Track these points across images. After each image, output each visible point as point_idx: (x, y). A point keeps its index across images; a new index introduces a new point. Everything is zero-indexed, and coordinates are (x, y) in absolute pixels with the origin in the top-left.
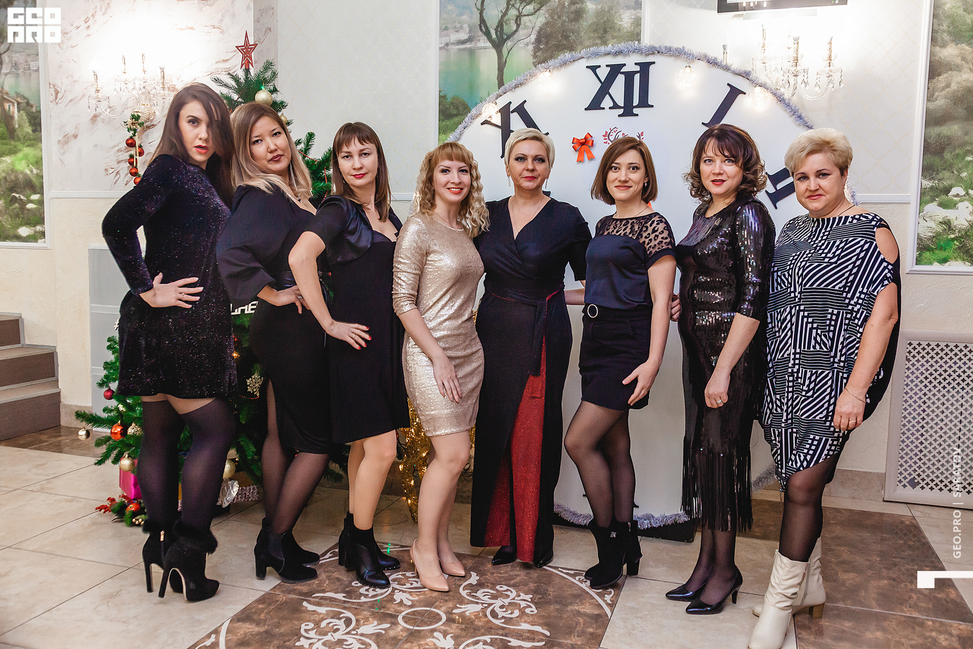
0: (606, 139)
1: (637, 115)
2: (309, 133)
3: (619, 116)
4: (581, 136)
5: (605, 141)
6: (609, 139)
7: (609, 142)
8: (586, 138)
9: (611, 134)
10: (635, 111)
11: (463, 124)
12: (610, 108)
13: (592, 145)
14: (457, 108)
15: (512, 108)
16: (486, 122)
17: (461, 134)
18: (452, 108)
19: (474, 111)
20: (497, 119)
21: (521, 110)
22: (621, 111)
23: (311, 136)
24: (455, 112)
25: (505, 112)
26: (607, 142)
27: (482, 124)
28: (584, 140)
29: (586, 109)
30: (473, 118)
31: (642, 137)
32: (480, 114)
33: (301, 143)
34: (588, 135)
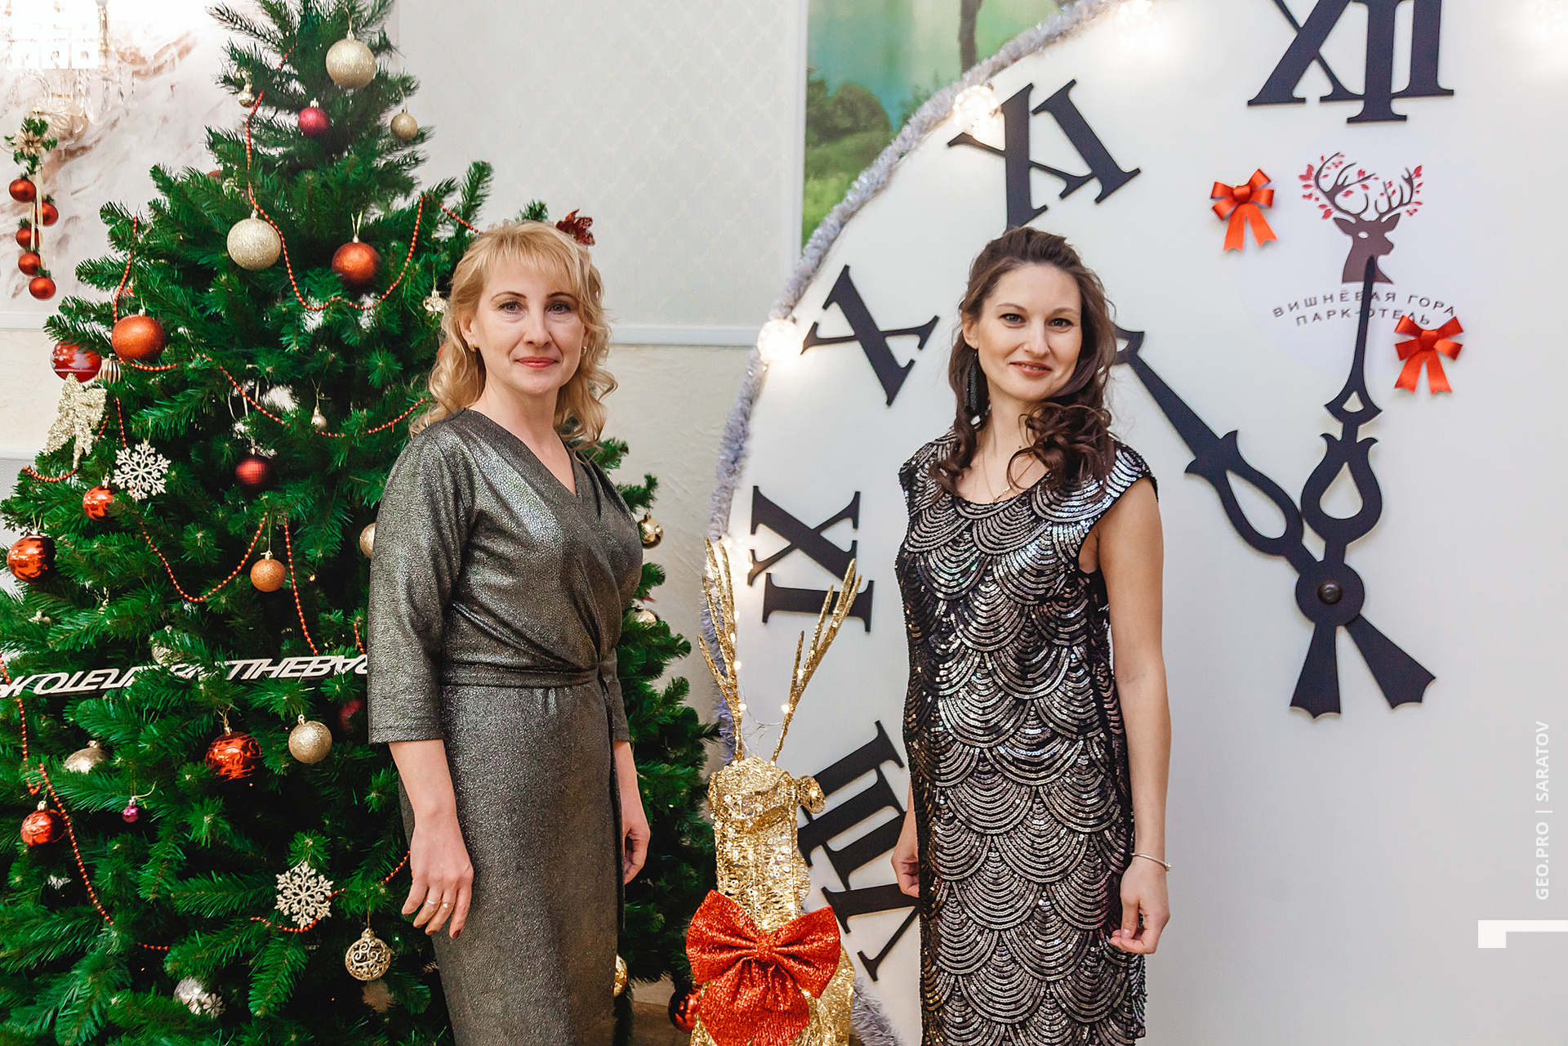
0: (1307, 186)
1: (1403, 118)
2: (476, 165)
3: (1350, 120)
4: (1238, 179)
5: (1307, 192)
6: (1318, 186)
7: (1318, 194)
8: (1251, 184)
9: (1324, 171)
10: (1398, 106)
11: (896, 145)
12: (1323, 99)
13: (1270, 202)
14: (852, 113)
15: (1035, 101)
16: (963, 139)
17: (891, 171)
18: (839, 112)
19: (926, 111)
20: (993, 132)
21: (1061, 106)
22: (1357, 108)
23: (481, 172)
24: (846, 123)
25: (1017, 111)
26: (1310, 196)
27: (951, 144)
28: (1247, 190)
29: (1251, 103)
30: (925, 128)
31: (1416, 182)
32: (944, 119)
33: (454, 190)
34: (1259, 174)
